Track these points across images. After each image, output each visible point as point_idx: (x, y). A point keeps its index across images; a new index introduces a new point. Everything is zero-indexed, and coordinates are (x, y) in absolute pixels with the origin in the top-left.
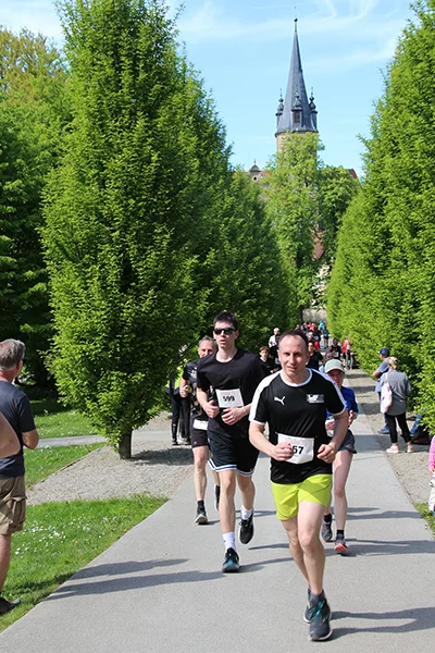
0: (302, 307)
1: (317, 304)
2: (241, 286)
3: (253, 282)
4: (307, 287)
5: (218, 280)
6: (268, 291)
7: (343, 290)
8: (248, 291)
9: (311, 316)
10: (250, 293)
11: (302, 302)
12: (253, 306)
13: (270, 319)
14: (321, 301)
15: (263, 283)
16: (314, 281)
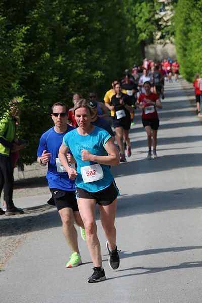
0: (144, 44)
1: (162, 37)
2: (64, 20)
3: (78, 14)
4: (147, 16)
5: (35, 14)
6: (97, 25)
7: (193, 15)
8: (73, 26)
9: (156, 55)
10: (76, 29)
11: (144, 36)
12: (81, 46)
13: (103, 60)
14: (168, 33)
15: (91, 15)
16: (157, 7)
